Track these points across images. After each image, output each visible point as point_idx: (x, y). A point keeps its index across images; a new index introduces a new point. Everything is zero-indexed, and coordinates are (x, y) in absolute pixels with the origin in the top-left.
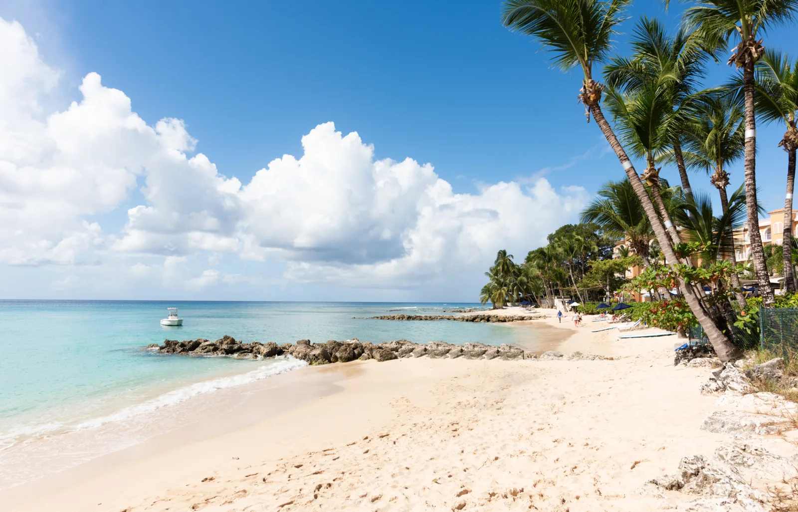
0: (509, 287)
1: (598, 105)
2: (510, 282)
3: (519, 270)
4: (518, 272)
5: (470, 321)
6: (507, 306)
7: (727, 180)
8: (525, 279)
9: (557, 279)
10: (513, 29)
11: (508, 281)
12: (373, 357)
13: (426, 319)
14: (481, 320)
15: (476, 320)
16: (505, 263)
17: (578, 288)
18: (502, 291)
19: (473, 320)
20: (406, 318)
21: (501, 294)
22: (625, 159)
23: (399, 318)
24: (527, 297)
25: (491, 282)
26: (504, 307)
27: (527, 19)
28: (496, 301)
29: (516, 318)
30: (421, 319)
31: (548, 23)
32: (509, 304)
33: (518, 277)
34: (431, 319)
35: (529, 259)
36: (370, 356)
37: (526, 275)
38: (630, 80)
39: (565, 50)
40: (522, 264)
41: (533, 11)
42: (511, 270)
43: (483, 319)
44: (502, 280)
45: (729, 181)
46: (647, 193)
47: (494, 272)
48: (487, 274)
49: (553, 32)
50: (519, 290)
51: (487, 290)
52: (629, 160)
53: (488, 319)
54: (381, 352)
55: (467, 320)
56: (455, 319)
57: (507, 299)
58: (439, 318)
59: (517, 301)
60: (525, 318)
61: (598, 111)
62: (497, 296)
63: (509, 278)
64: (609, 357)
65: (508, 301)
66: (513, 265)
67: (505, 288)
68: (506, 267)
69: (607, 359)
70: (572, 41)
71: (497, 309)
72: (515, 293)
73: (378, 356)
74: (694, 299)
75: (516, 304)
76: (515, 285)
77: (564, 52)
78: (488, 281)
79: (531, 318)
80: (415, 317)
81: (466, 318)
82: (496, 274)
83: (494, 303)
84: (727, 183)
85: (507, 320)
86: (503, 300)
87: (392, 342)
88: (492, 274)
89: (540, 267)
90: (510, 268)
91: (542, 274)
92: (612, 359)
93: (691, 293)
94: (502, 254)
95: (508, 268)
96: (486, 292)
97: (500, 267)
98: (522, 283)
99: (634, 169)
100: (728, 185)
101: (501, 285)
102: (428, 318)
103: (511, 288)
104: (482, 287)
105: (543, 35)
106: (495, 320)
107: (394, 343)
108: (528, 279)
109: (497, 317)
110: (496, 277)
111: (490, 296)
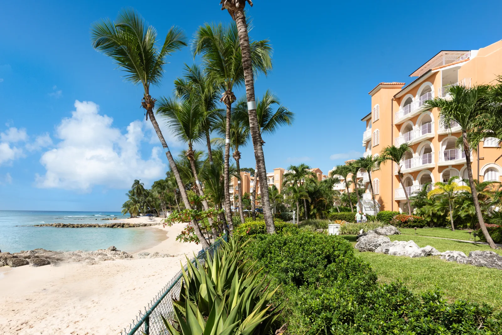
0: (141, 204)
1: (152, 111)
2: (142, 200)
3: (148, 193)
4: (148, 194)
5: (111, 227)
6: (140, 216)
7: (240, 156)
8: (151, 199)
9: (168, 200)
10: (98, 51)
11: (140, 200)
12: (7, 265)
13: (78, 227)
14: (118, 226)
15: (115, 227)
16: (138, 188)
17: (179, 206)
18: (137, 206)
19: (113, 226)
20: (62, 226)
21: (135, 208)
22: (165, 146)
23: (56, 226)
24: (152, 210)
25: (129, 200)
26: (138, 217)
27: (107, 45)
28: (132, 212)
29: (141, 225)
30: (74, 227)
31: (121, 52)
32: (141, 214)
33: (147, 197)
34: (82, 226)
35: (154, 187)
36: (5, 264)
37: (152, 196)
38: (186, 94)
39: (132, 72)
40: (150, 190)
41: (111, 42)
42: (143, 193)
43: (120, 226)
44: (137, 199)
45: (241, 157)
46: (177, 167)
47: (132, 194)
48: (127, 194)
49: (125, 59)
50: (147, 206)
51: (126, 205)
52: (167, 147)
53: (123, 226)
54: (13, 261)
55: (108, 227)
56: (99, 226)
57: (140, 211)
58: (87, 225)
59: (146, 213)
60: (147, 225)
61: (151, 115)
62: (133, 210)
63: (142, 197)
64: (172, 255)
65: (141, 213)
66: (144, 190)
67: (138, 204)
68: (139, 191)
69: (171, 256)
70: (137, 67)
71: (133, 218)
72: (145, 208)
73: (11, 263)
74: (197, 228)
75: (146, 214)
76: (145, 202)
77: (133, 74)
78: (127, 199)
79: (151, 225)
80: (69, 225)
81: (107, 225)
82: (133, 195)
83: (131, 214)
84: (240, 158)
85: (135, 226)
86: (137, 212)
87: (28, 251)
88: (130, 195)
89: (159, 193)
90: (142, 192)
91: (160, 196)
92: (173, 256)
93: (196, 225)
94: (137, 182)
95: (140, 191)
96: (126, 207)
97: (135, 191)
98: (149, 202)
99: (170, 153)
100: (240, 159)
101: (136, 202)
102: (79, 226)
103: (142, 204)
104: (123, 203)
105: (118, 59)
106: (127, 226)
107: (29, 252)
108: (153, 199)
109: (129, 224)
110: (133, 197)
111: (128, 209)
